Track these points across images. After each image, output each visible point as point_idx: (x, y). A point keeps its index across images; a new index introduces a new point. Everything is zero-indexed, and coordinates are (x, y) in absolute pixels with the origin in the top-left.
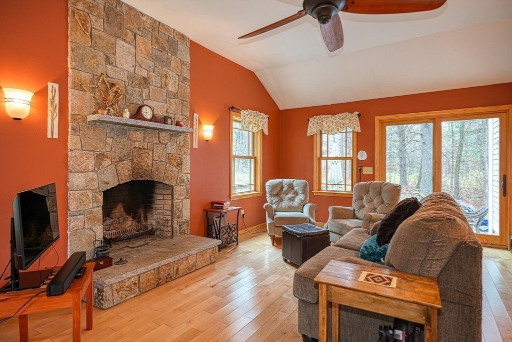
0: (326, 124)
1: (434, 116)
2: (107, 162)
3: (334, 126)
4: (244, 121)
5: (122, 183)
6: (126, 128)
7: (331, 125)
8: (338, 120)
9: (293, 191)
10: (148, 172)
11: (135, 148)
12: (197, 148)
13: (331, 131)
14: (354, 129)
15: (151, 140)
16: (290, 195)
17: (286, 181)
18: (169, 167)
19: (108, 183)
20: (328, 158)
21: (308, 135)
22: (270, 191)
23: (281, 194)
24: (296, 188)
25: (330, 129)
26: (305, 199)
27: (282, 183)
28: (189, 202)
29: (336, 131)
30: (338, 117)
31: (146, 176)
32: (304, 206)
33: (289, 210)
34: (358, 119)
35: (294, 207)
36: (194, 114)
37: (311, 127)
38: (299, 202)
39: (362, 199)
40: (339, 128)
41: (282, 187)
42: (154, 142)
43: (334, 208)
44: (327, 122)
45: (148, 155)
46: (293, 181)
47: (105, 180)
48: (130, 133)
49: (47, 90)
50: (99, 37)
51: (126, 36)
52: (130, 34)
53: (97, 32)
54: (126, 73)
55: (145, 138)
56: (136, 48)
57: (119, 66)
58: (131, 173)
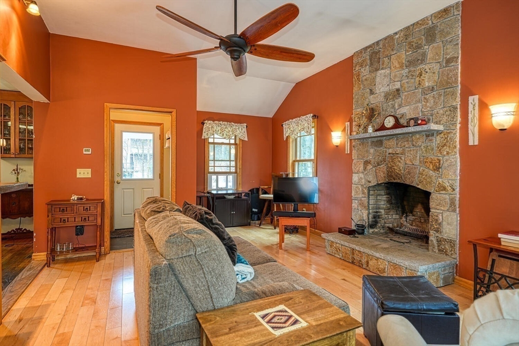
2: (369, 167)
5: (380, 183)
6: (381, 138)
10: (400, 175)
11: (389, 154)
12: (477, 144)
15: (403, 145)
18: (424, 171)
19: (370, 182)
31: (399, 179)
36: (470, 97)
42: (406, 146)
45: (400, 160)
47: (368, 179)
48: (385, 142)
49: (345, 127)
50: (366, 80)
51: (383, 64)
52: (386, 59)
53: (365, 77)
54: (383, 94)
55: (397, 144)
56: (390, 68)
57: (378, 92)
58: (386, 175)
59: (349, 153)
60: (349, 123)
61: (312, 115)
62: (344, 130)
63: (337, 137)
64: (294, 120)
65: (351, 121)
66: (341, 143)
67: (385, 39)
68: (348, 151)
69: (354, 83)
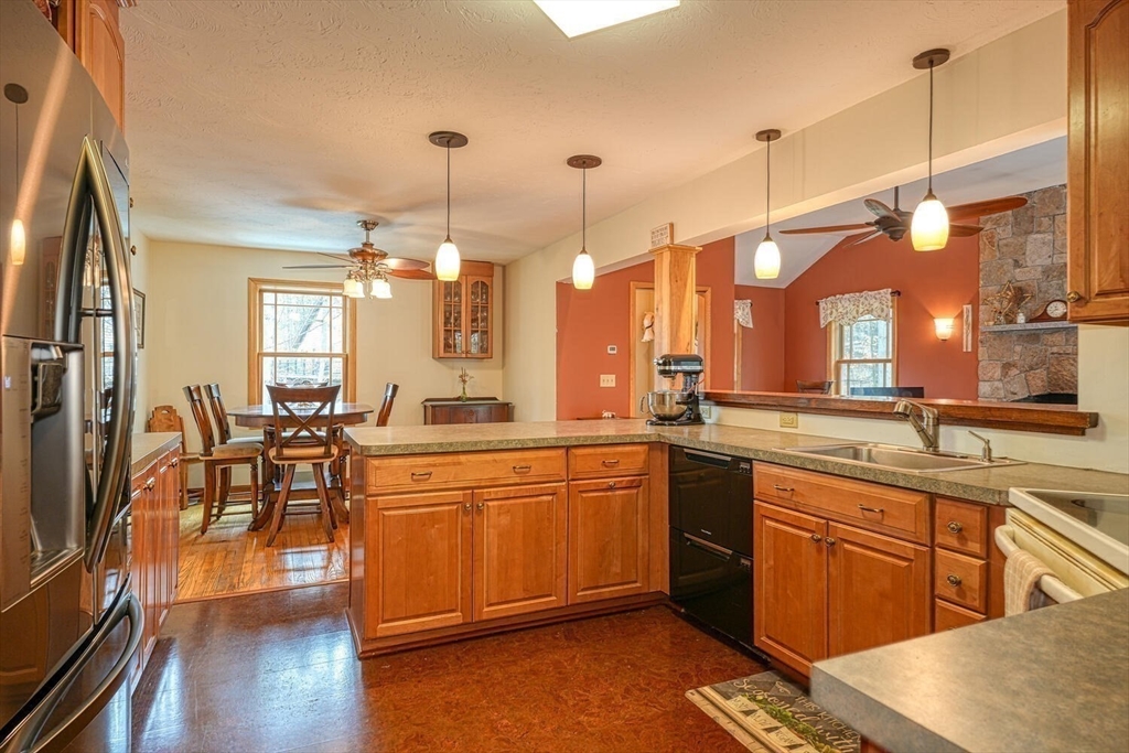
2: (1014, 371)
5: (1034, 394)
6: (1039, 333)
10: (1073, 383)
11: (1052, 353)
19: (1015, 394)
31: (1071, 389)
47: (1012, 390)
48: (1042, 337)
49: (962, 312)
50: (1006, 245)
51: (1040, 226)
52: (1046, 221)
53: (1005, 241)
54: (1040, 269)
55: (1067, 340)
56: (1054, 233)
57: (1029, 264)
58: (1046, 384)
59: (970, 350)
60: (970, 307)
61: (890, 290)
62: (960, 315)
63: (944, 326)
64: (847, 296)
65: (975, 303)
66: (953, 337)
67: (1044, 191)
68: (968, 346)
69: (981, 247)
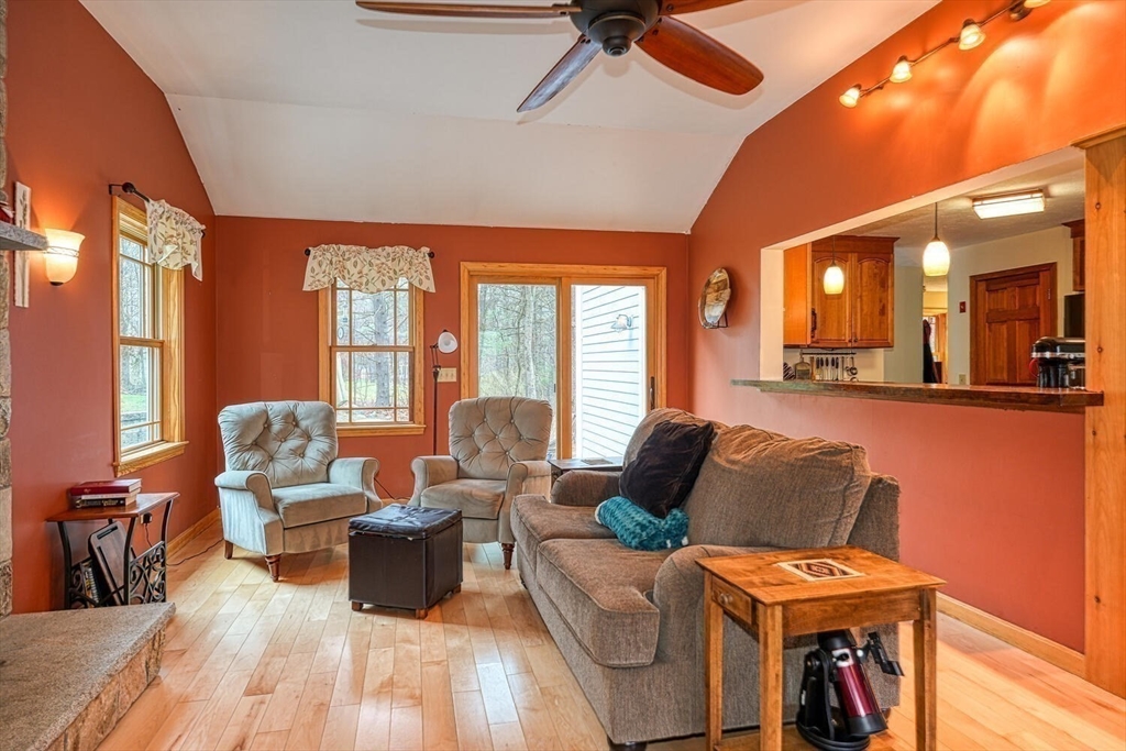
0: (355, 266)
1: (560, 273)
3: (374, 273)
4: (153, 232)
7: (365, 271)
8: (384, 260)
9: (298, 431)
12: (26, 305)
13: (367, 284)
14: (421, 284)
16: (293, 443)
17: (276, 407)
20: (351, 348)
21: (306, 288)
22: (240, 436)
23: (266, 442)
24: (303, 424)
25: (364, 280)
26: (332, 448)
27: (266, 412)
28: (10, 497)
29: (380, 286)
30: (385, 253)
32: (330, 464)
33: (296, 481)
34: (428, 264)
35: (308, 471)
36: (18, 184)
37: (313, 270)
38: (319, 458)
39: (471, 435)
40: (386, 278)
41: (268, 425)
43: (427, 462)
44: (356, 262)
46: (295, 407)
